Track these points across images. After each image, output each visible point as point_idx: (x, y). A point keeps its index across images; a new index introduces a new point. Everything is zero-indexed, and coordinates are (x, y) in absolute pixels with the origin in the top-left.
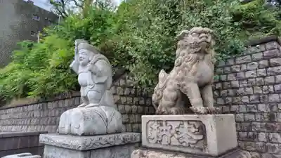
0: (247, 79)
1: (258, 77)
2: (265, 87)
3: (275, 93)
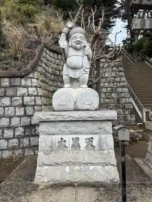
0: (106, 78)
1: (112, 77)
2: (115, 84)
3: (120, 87)
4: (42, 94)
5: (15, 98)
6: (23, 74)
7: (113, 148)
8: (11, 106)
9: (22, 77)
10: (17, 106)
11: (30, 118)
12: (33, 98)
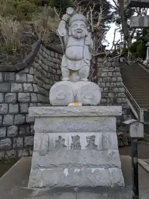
0: (102, 78)
1: (108, 77)
3: (116, 87)
4: (38, 90)
5: (9, 94)
6: (18, 69)
7: (117, 148)
8: (4, 103)
9: (17, 72)
10: (11, 103)
11: (25, 116)
12: (28, 94)
